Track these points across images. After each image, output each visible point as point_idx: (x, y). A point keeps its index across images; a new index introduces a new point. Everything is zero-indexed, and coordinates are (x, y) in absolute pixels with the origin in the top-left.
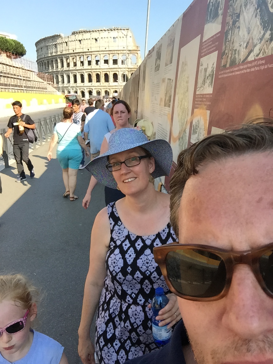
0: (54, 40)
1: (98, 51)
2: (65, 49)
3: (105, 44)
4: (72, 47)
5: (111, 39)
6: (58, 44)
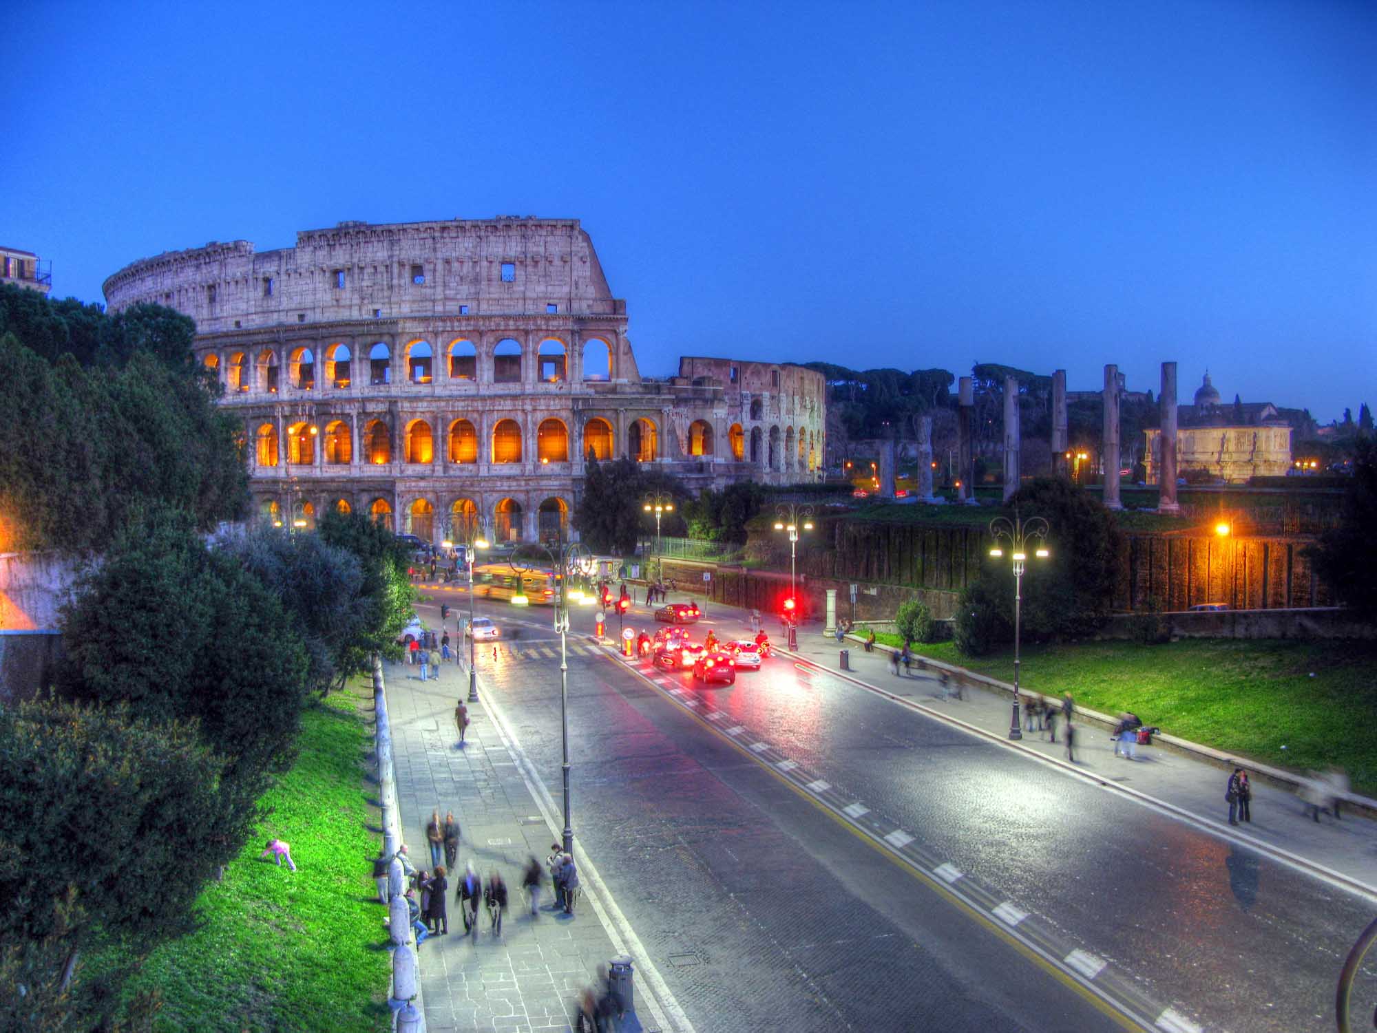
0: (203, 266)
1: (425, 319)
2: (259, 309)
3: (460, 287)
4: (297, 299)
5: (490, 268)
6: (223, 285)
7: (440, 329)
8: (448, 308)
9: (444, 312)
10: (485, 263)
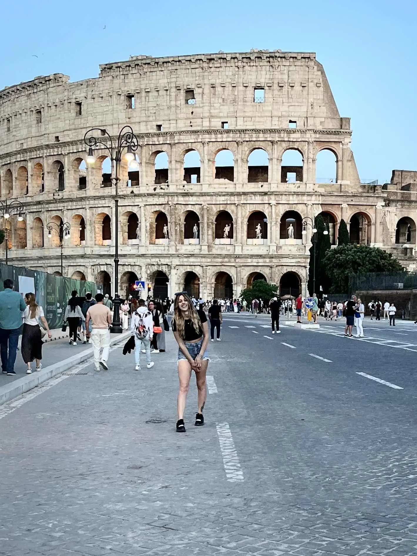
1: (197, 133)
2: (72, 126)
3: (222, 107)
4: (100, 118)
5: (246, 91)
6: (46, 108)
7: (207, 140)
8: (213, 124)
9: (210, 127)
10: (241, 88)
